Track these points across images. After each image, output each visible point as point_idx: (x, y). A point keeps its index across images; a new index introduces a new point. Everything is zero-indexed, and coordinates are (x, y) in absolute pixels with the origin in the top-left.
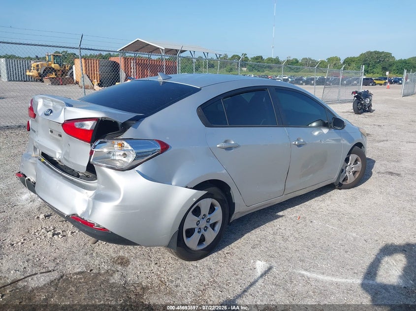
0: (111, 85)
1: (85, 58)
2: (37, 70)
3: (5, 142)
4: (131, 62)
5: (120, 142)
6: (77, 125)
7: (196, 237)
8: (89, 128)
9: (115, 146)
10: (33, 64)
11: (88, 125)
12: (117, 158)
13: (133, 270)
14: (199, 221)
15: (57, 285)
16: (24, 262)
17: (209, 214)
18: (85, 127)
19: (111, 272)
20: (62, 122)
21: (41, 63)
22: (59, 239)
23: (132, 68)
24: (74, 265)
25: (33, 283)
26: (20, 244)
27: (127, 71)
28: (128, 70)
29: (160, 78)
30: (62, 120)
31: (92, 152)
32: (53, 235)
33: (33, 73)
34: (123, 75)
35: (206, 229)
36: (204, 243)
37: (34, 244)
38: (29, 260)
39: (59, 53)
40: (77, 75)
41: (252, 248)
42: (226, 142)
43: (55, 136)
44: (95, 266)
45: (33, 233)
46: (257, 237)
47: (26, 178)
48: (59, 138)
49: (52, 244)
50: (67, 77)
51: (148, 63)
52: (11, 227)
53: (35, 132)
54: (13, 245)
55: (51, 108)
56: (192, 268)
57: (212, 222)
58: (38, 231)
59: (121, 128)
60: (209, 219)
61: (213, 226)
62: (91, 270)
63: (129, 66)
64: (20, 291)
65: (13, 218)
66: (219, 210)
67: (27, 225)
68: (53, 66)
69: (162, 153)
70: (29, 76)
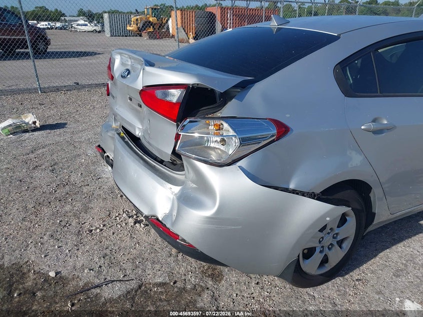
0: (208, 35)
1: (182, 10)
2: (137, 25)
3: (100, 100)
4: (228, 12)
5: (218, 122)
6: (159, 94)
7: (317, 257)
8: (174, 100)
9: (210, 127)
10: (133, 18)
11: (174, 95)
12: (212, 145)
13: (227, 289)
14: (323, 238)
15: (133, 298)
16: (100, 258)
17: (338, 227)
18: (168, 99)
19: (199, 289)
20: (140, 88)
21: (140, 16)
22: (141, 229)
23: (229, 18)
24: (155, 271)
25: (107, 293)
26: (98, 230)
27: (223, 23)
28: (224, 21)
29: (274, 24)
30: (139, 86)
31: (177, 137)
32: (135, 223)
33: (132, 28)
34: (219, 26)
35: (330, 247)
36: (326, 265)
37: (113, 233)
38: (106, 255)
39: (158, 6)
40: (173, 29)
41: (394, 275)
42: (374, 121)
43: (134, 105)
44: (179, 276)
45: (114, 217)
46: (400, 257)
47: (105, 155)
48: (139, 108)
49: (133, 236)
50: (163, 30)
51: (246, 14)
52: (92, 206)
53: (113, 97)
54: (92, 231)
55: (129, 68)
56: (307, 298)
57: (339, 238)
58: (119, 214)
59: (220, 99)
60: (337, 234)
61: (340, 243)
62: (175, 283)
63: (226, 17)
64: (92, 301)
65: (96, 193)
66: (352, 222)
67: (109, 205)
68: (151, 19)
69: (278, 139)
70: (129, 31)
